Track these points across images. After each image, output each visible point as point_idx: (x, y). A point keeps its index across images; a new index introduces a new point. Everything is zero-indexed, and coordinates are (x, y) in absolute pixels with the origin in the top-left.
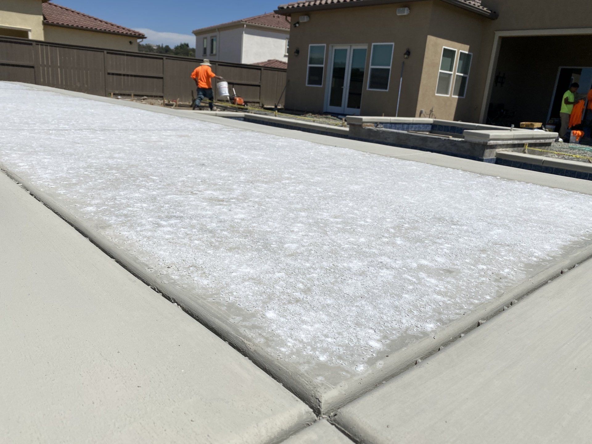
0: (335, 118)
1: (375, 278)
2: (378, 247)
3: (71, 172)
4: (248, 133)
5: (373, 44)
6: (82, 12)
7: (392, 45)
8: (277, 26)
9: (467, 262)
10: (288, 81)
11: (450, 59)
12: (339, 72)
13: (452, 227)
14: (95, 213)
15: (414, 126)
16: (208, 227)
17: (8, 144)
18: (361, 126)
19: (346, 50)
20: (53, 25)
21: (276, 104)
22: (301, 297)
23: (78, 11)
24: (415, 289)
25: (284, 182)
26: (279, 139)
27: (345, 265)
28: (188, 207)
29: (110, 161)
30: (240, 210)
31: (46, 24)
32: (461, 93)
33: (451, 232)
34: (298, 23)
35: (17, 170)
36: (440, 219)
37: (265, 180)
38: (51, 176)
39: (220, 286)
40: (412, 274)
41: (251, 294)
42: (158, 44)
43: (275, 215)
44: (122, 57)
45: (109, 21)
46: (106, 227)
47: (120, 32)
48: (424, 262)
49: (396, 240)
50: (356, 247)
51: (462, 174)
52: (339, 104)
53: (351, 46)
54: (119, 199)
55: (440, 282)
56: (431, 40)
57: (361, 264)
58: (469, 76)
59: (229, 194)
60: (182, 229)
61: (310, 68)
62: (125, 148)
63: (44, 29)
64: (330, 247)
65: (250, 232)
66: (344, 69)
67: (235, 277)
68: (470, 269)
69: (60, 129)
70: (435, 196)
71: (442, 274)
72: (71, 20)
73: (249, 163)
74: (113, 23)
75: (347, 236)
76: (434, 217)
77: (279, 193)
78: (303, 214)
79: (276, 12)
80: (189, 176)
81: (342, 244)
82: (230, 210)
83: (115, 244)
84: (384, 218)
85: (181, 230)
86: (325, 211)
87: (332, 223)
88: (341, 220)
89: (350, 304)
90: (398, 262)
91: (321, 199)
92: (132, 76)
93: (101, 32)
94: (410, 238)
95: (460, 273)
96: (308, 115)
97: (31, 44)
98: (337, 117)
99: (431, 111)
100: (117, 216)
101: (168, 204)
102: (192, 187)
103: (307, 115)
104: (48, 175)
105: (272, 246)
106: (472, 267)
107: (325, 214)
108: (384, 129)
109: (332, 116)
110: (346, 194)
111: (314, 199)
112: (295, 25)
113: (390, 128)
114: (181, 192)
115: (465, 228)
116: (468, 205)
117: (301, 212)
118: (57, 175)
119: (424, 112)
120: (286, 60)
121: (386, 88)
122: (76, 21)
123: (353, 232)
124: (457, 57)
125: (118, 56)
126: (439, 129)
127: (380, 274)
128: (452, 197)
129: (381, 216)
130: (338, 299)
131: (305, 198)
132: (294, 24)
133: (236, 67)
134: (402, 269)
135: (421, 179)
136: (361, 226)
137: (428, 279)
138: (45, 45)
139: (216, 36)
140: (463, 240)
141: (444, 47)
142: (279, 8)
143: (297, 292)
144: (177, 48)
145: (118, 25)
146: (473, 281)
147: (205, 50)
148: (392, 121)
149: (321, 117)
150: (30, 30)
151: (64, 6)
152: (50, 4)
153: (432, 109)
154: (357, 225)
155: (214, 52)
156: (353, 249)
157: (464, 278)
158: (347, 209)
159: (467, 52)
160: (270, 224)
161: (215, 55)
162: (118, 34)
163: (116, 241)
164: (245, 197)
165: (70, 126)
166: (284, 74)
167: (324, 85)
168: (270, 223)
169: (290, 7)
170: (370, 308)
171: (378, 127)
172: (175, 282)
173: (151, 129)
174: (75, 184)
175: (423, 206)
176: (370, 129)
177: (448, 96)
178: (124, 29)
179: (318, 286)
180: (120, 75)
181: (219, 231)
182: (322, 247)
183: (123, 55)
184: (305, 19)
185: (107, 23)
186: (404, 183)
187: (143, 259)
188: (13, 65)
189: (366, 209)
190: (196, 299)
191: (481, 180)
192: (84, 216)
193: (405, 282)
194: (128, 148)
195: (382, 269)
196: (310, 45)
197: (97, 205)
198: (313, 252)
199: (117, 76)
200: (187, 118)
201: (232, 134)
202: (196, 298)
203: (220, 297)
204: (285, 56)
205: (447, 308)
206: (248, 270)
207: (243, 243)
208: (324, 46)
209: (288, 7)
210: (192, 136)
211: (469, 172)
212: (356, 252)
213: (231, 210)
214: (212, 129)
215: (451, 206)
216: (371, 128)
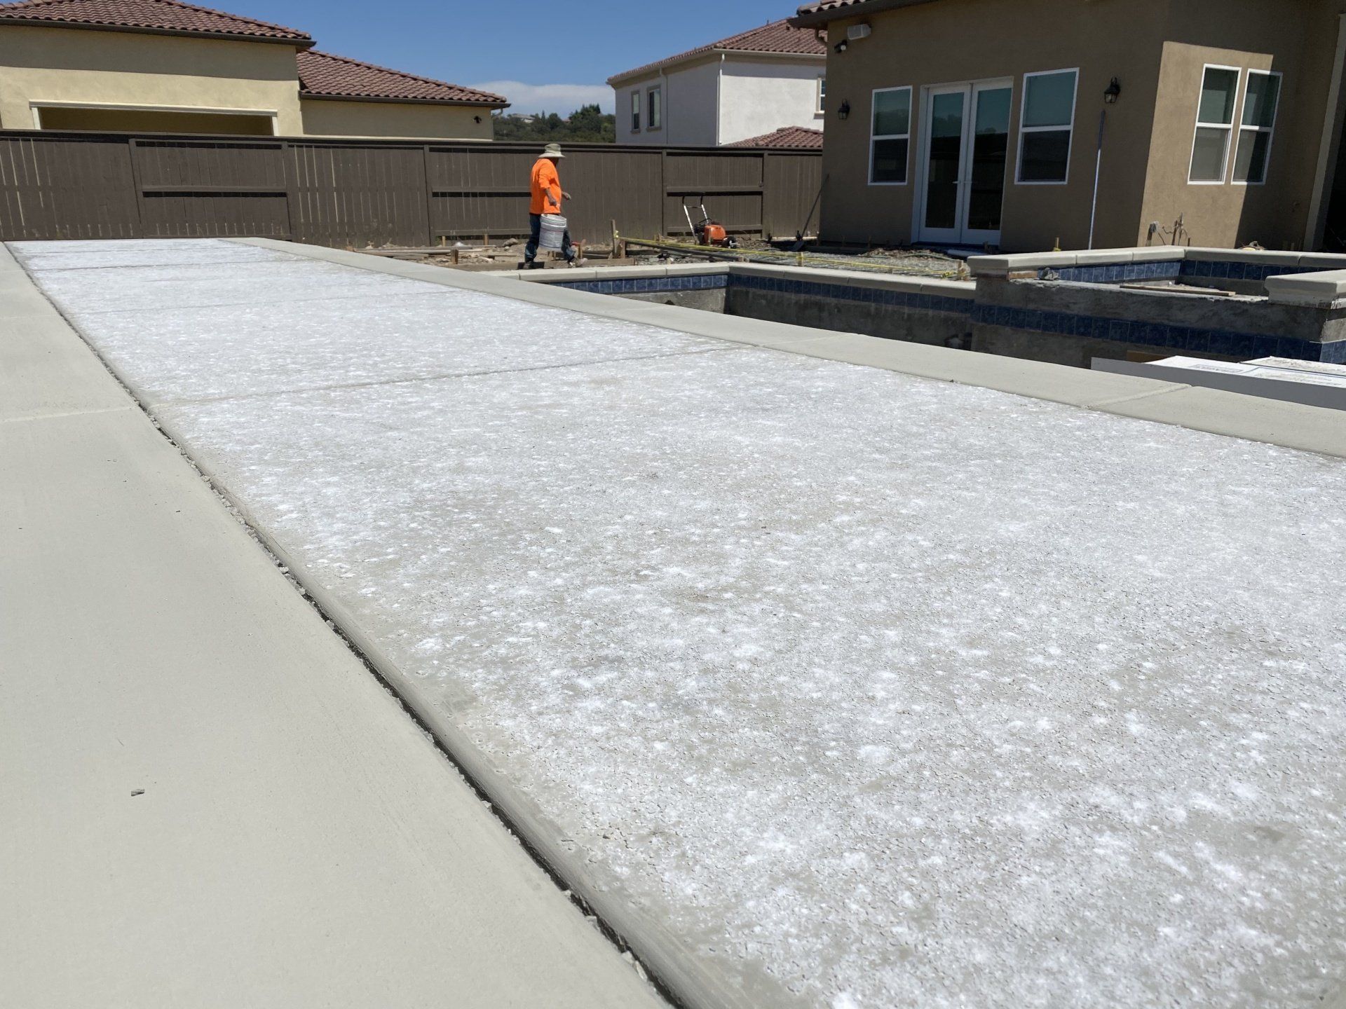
0: (940, 255)
1: (1085, 868)
2: (1083, 748)
3: (382, 523)
4: (746, 357)
5: (1026, 75)
6: (376, 63)
7: (1074, 73)
8: (795, 49)
9: (1312, 797)
10: (826, 179)
11: (1224, 93)
12: (945, 149)
13: (1267, 663)
14: (442, 657)
15: (1136, 267)
16: (680, 692)
17: (252, 444)
18: (1004, 278)
19: (961, 95)
20: (319, 98)
21: (801, 233)
22: (911, 940)
23: (368, 62)
24: (1189, 903)
25: (838, 520)
26: (815, 367)
27: (1008, 818)
28: (632, 626)
29: (461, 484)
30: (746, 630)
31: (306, 97)
32: (1253, 173)
33: (1265, 684)
34: (845, 42)
35: (276, 525)
36: (1233, 636)
37: (794, 518)
38: (343, 540)
39: (721, 901)
40: (1177, 849)
41: (794, 931)
42: (534, 114)
43: (827, 641)
44: (461, 155)
45: (431, 78)
46: (466, 703)
47: (455, 98)
48: (1203, 802)
49: (1126, 720)
50: (1028, 750)
51: (1275, 458)
52: (948, 221)
53: (972, 85)
54: (488, 609)
55: (1252, 875)
56: (1173, 51)
57: (1045, 814)
58: (1276, 130)
59: (717, 573)
60: (625, 703)
61: (877, 143)
62: (488, 435)
63: (302, 109)
64: (968, 754)
65: (774, 704)
66: (958, 140)
67: (753, 868)
68: (1324, 823)
69: (350, 382)
70: (1213, 549)
71: (1253, 844)
72: (355, 84)
73: (755, 461)
74: (440, 81)
75: (1005, 710)
76: (1217, 632)
77: (829, 563)
78: (892, 634)
79: (791, 22)
80: (628, 517)
81: (997, 743)
82: (724, 631)
83: (490, 761)
84: (1092, 641)
85: (623, 707)
86: (945, 621)
87: (965, 663)
88: (985, 653)
89: (1032, 964)
90: (1137, 805)
91: (932, 578)
92: (482, 195)
93: (415, 102)
94: (1163, 713)
95: (1300, 838)
96: (876, 252)
97: (279, 147)
98: (946, 254)
99: (1178, 224)
100: (486, 665)
101: (591, 617)
102: (635, 556)
103: (873, 253)
104: (338, 537)
105: (828, 753)
106: (1330, 816)
107: (944, 631)
108: (1061, 282)
109: (932, 251)
110: (992, 553)
111: (914, 581)
112: (838, 47)
113: (1077, 279)
114: (614, 572)
115: (1300, 666)
116: (1301, 580)
117: (887, 626)
118: (355, 537)
119: (1159, 229)
120: (819, 126)
121: (1063, 178)
122: (365, 84)
123: (1017, 696)
124: (1241, 86)
125: (452, 155)
126: (1200, 272)
127: (1096, 850)
128: (1257, 550)
129: (1084, 634)
130: (1001, 946)
131: (894, 575)
132: (836, 47)
133: (707, 155)
134: (1149, 830)
135: (1173, 486)
136: (1038, 671)
137: (1219, 867)
138: (307, 147)
139: (658, 87)
140: (1298, 715)
141: (1206, 65)
142: (798, 12)
143: (899, 923)
144: (574, 117)
145: (451, 83)
146: (1337, 869)
147: (636, 118)
148: (1080, 262)
149: (907, 255)
150: (275, 114)
151: (340, 56)
152: (312, 53)
153: (1181, 218)
154: (1025, 671)
155: (657, 123)
156: (1023, 758)
157: (1312, 857)
158: (999, 610)
159: (1268, 73)
160: (817, 675)
161: (660, 128)
162: (450, 103)
163: (489, 748)
164: (753, 582)
165: (370, 371)
166: (816, 162)
167: (912, 183)
168: (819, 672)
169: (826, 7)
170: (1081, 980)
171: (1046, 278)
172: (623, 888)
173: (537, 364)
174: (394, 564)
175: (1183, 587)
176: (1026, 284)
177: (1222, 183)
178: (462, 91)
179: (949, 896)
180: (459, 195)
181: (705, 706)
182: (947, 755)
183: (464, 151)
184: (862, 32)
185: (427, 82)
186: (1131, 505)
187: (550, 810)
188: (245, 195)
189: (1043, 607)
190: (672, 947)
191: (1329, 478)
192: (420, 672)
193: (1161, 879)
194: (493, 436)
195: (1101, 832)
196: (874, 91)
197: (444, 633)
198: (927, 773)
199: (453, 198)
200: (609, 317)
201: (710, 363)
202: (673, 943)
203: (724, 941)
204: (817, 116)
205: (1277, 974)
206: (780, 845)
207: (762, 745)
208: (909, 90)
209: (820, 9)
210: (624, 378)
211: (1294, 448)
212: (1030, 768)
213: (726, 629)
214: (665, 349)
215: (1257, 583)
216: (1029, 281)
